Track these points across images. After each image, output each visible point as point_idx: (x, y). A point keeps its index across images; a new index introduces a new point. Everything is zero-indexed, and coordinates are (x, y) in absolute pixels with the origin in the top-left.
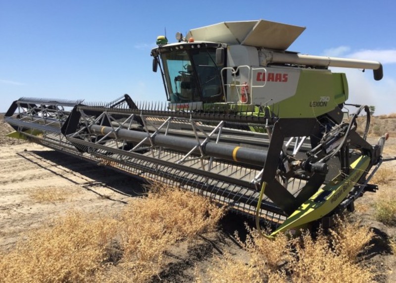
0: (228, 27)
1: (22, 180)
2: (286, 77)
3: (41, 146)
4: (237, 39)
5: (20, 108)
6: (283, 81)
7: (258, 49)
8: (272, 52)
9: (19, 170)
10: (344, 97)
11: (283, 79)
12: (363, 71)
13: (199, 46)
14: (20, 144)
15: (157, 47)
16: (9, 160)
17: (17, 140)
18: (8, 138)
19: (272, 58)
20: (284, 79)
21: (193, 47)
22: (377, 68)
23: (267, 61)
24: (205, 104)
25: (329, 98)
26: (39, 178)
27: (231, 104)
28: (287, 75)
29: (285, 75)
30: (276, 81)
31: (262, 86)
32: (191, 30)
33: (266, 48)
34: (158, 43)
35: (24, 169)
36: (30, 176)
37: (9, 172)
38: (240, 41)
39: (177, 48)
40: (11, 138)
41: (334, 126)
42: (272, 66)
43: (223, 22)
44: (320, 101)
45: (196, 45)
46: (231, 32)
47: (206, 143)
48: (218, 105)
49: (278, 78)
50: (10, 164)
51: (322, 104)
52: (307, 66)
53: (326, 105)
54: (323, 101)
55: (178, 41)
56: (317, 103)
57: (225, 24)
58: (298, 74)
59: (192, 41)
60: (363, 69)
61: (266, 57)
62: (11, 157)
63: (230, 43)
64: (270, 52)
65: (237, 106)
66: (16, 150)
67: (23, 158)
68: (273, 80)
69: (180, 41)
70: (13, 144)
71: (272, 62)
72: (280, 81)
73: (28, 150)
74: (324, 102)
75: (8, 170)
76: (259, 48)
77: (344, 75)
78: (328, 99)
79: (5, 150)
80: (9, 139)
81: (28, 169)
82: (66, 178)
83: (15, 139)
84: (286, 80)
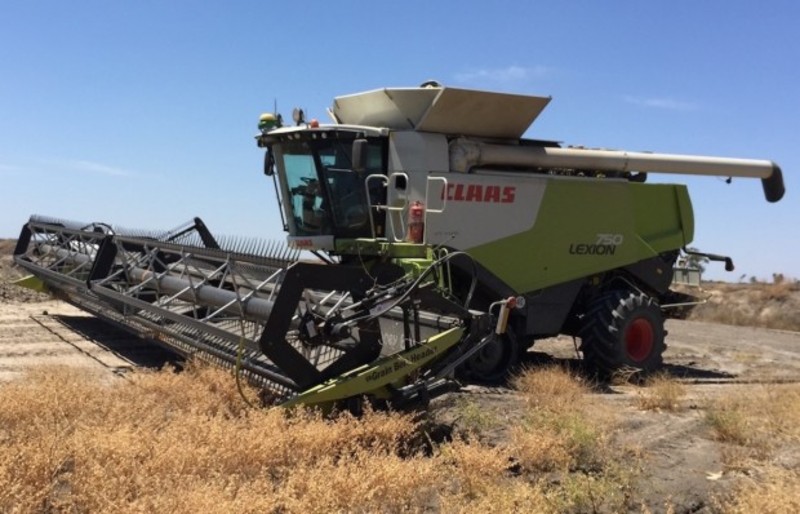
0: (391, 98)
1: (25, 354)
2: (512, 192)
3: (74, 308)
4: (409, 120)
5: (37, 235)
6: (504, 201)
7: (449, 140)
8: (482, 144)
9: (25, 342)
10: (680, 235)
11: (502, 196)
12: (729, 181)
13: (324, 136)
14: (40, 301)
15: (260, 134)
16: (13, 326)
17: (36, 293)
18: (20, 288)
19: (480, 156)
20: (506, 197)
21: (314, 136)
22: (767, 175)
23: (468, 162)
24: (338, 241)
25: (621, 237)
26: (51, 354)
27: (383, 241)
28: (513, 189)
29: (507, 190)
30: (487, 199)
31: (440, 211)
32: (337, 98)
33: (468, 136)
34: (261, 127)
35: (32, 341)
36: (38, 351)
37: (8, 343)
38: (414, 123)
39: (290, 137)
40: (25, 290)
41: (625, 299)
42: (478, 171)
43: (382, 89)
44: (598, 243)
45: (319, 133)
46: (398, 105)
47: (249, 298)
48: (361, 243)
49: (493, 194)
50: (13, 331)
51: (601, 250)
52: (576, 172)
53: (612, 253)
54: (605, 244)
55: (296, 123)
56: (589, 249)
57: (386, 92)
58: (543, 188)
59: (315, 125)
60: (727, 178)
61: (466, 153)
62: (18, 321)
63: (396, 126)
64: (477, 145)
65: (391, 247)
66: (29, 312)
67: (37, 325)
68: (479, 198)
69: (298, 125)
70: (27, 300)
71: (482, 164)
72: (497, 199)
73: (49, 313)
74: (609, 247)
75: (7, 339)
76: (451, 137)
77: (684, 189)
78: (618, 240)
79: (11, 310)
80: (22, 292)
81: (39, 340)
82: (94, 358)
83: (32, 292)
84: (510, 199)
